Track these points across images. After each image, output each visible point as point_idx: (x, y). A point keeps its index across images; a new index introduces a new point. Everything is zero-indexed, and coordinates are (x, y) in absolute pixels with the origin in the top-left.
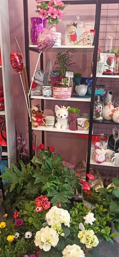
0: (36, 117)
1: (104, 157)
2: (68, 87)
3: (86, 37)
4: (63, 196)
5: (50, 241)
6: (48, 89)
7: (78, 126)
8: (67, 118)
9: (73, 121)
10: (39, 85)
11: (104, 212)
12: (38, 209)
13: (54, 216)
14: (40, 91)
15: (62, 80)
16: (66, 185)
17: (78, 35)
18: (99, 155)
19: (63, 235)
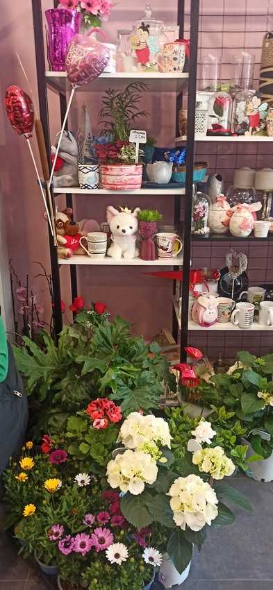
0: (64, 236)
1: (215, 311)
2: (137, 165)
3: (169, 53)
4: (142, 396)
5: (141, 475)
6: (93, 171)
7: (160, 250)
8: (135, 234)
9: (147, 239)
10: (70, 164)
11: (229, 419)
12: (98, 423)
13: (138, 430)
14: (73, 176)
15: (123, 148)
16: (146, 374)
17: (152, 50)
18: (205, 309)
19: (164, 460)
